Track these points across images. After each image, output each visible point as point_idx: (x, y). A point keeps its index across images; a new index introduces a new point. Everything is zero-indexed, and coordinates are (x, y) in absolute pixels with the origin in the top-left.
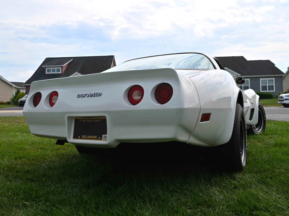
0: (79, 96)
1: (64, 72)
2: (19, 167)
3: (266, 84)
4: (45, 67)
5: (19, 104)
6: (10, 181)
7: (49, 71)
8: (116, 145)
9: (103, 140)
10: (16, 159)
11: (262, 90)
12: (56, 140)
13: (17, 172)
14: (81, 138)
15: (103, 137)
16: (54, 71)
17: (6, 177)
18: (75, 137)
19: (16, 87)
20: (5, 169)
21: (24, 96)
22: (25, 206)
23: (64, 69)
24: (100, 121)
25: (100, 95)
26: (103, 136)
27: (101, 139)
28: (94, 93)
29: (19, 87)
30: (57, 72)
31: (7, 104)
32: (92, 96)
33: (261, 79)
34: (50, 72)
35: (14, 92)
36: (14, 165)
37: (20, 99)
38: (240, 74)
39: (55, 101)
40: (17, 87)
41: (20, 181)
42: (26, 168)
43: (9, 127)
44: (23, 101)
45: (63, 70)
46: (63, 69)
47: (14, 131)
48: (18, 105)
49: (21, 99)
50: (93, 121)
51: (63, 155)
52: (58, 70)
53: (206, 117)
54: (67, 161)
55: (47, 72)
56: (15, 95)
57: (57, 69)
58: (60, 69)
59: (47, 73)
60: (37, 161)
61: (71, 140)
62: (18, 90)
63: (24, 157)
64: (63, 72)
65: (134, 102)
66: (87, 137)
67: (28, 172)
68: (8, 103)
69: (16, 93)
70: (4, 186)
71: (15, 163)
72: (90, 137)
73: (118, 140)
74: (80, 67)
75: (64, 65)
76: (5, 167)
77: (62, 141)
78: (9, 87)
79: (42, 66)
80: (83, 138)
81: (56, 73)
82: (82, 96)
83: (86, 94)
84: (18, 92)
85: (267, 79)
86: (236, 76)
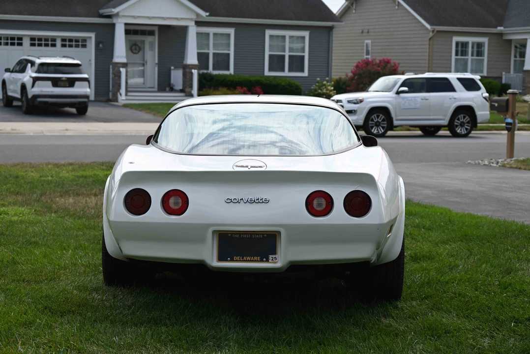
0: (230, 201)
3: (284, 51)
8: (286, 268)
9: (271, 263)
11: (270, 70)
14: (232, 260)
15: (271, 259)
18: (221, 258)
24: (263, 236)
25: (266, 201)
26: (271, 256)
27: (267, 261)
32: (252, 202)
33: (268, 33)
38: (206, 11)
50: (251, 236)
61: (215, 263)
66: (243, 258)
72: (249, 258)
73: (291, 262)
80: (237, 261)
82: (236, 201)
83: (242, 199)
85: (287, 33)
86: (194, 17)
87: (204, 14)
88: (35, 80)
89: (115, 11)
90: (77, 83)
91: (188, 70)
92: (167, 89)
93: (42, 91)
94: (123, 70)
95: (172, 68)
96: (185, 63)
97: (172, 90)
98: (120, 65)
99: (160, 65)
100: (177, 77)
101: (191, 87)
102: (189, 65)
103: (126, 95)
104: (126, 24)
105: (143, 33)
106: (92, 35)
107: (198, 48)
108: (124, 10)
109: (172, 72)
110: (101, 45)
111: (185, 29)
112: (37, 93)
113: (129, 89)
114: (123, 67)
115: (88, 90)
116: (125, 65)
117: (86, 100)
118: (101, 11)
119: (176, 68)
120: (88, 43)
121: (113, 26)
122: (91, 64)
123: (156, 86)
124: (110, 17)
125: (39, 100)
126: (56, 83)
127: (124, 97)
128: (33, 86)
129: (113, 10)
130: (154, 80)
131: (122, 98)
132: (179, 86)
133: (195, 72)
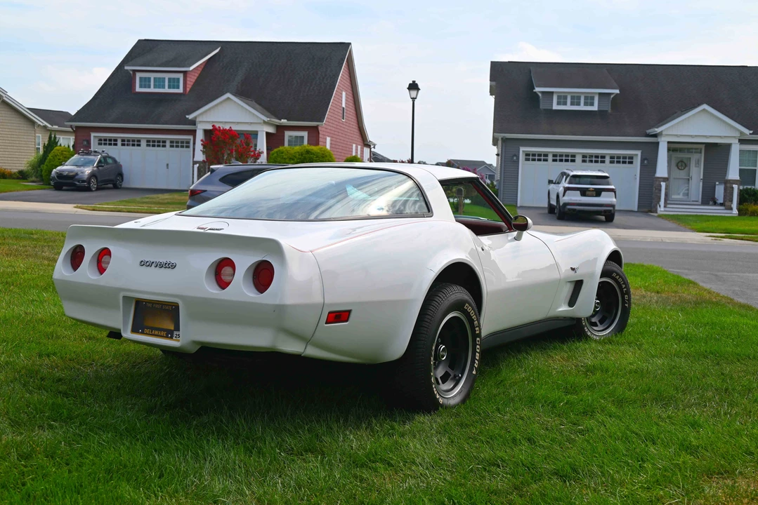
0: (143, 264)
1: (191, 90)
2: (45, 371)
4: (135, 71)
5: (52, 183)
6: (31, 393)
7: (145, 83)
8: (194, 349)
9: (175, 340)
10: (40, 355)
12: (108, 332)
13: (42, 379)
14: (143, 333)
15: (175, 336)
16: (159, 83)
17: (24, 385)
18: (134, 330)
19: (45, 127)
20: (23, 372)
21: (69, 158)
22: (51, 427)
23: (191, 80)
24: (171, 307)
25: (173, 266)
26: (175, 332)
27: (171, 338)
28: (165, 262)
29: (56, 127)
30: (169, 87)
31: (18, 178)
32: (161, 265)
34: (149, 87)
35: (42, 139)
36: (37, 368)
37: (55, 168)
38: (750, 129)
39: (106, 265)
40: (49, 126)
41: (45, 393)
42: (58, 374)
43: (26, 275)
44: (66, 174)
45: (188, 82)
46: (188, 79)
47: (37, 285)
48: (49, 184)
49: (59, 168)
50: (162, 307)
51: (128, 354)
52: (174, 83)
53: (339, 316)
54: (134, 367)
55: (141, 87)
56: (41, 152)
57: (169, 79)
58: (178, 79)
59: (138, 89)
60: (78, 363)
61: (128, 334)
62: (50, 138)
63: (55, 354)
64: (188, 89)
65: (223, 285)
66: (151, 332)
67: (60, 380)
68: (22, 176)
69: (44, 146)
70: (21, 398)
71: (38, 363)
72: (156, 333)
73: (195, 342)
74: (240, 77)
75: (191, 68)
76: (23, 368)
77: (115, 334)
78: (24, 126)
79: (126, 68)
80: (146, 334)
81: (166, 90)
82: (148, 264)
83: (153, 263)
84: (52, 144)
86: (738, 134)
87: (747, 132)
88: (566, 189)
89: (658, 130)
90: (603, 193)
91: (728, 185)
92: (711, 203)
93: (571, 200)
94: (663, 184)
95: (717, 183)
96: (726, 178)
97: (715, 203)
98: (662, 180)
99: (704, 180)
100: (720, 191)
101: (732, 201)
102: (730, 180)
103: (665, 207)
104: (669, 142)
105: (689, 151)
106: (639, 153)
107: (740, 166)
108: (667, 129)
109: (717, 187)
110: (646, 162)
111: (728, 146)
112: (567, 201)
113: (668, 202)
114: (663, 181)
115: (614, 200)
116: (665, 180)
117: (611, 208)
118: (648, 131)
119: (720, 183)
120: (634, 161)
121: (658, 143)
122: (636, 179)
123: (700, 201)
124: (655, 136)
125: (569, 207)
126: (584, 192)
127: (662, 209)
128: (564, 196)
129: (656, 129)
130: (699, 194)
131: (661, 209)
132: (721, 201)
133: (735, 187)
